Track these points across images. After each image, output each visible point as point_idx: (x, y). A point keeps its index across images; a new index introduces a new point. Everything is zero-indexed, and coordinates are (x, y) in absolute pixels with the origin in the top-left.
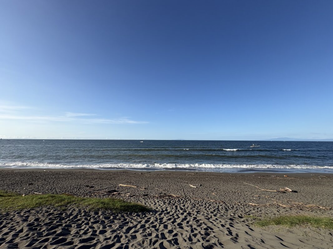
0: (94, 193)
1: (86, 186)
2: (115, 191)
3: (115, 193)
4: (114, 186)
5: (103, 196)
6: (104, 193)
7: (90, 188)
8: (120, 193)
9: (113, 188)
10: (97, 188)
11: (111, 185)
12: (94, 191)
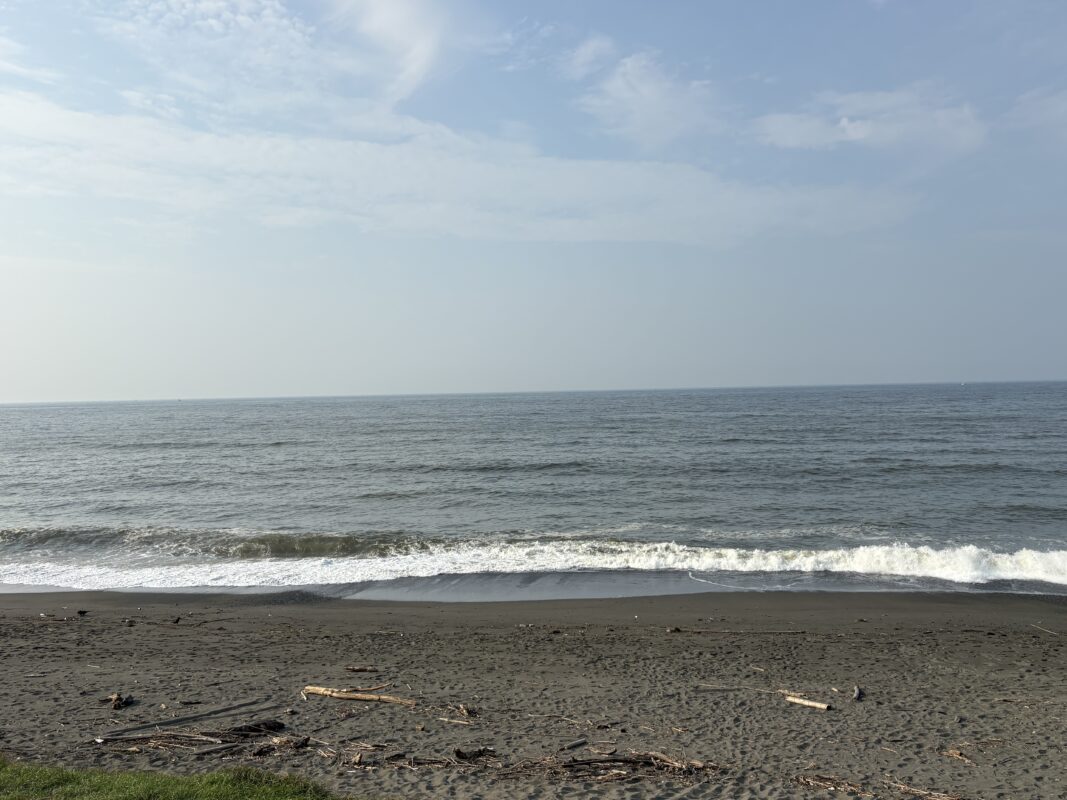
0: (146, 740)
2: (276, 727)
3: (276, 740)
4: (268, 698)
5: (200, 757)
6: (205, 738)
7: (119, 712)
8: (309, 743)
9: (262, 707)
10: (161, 711)
11: (251, 689)
12: (146, 726)
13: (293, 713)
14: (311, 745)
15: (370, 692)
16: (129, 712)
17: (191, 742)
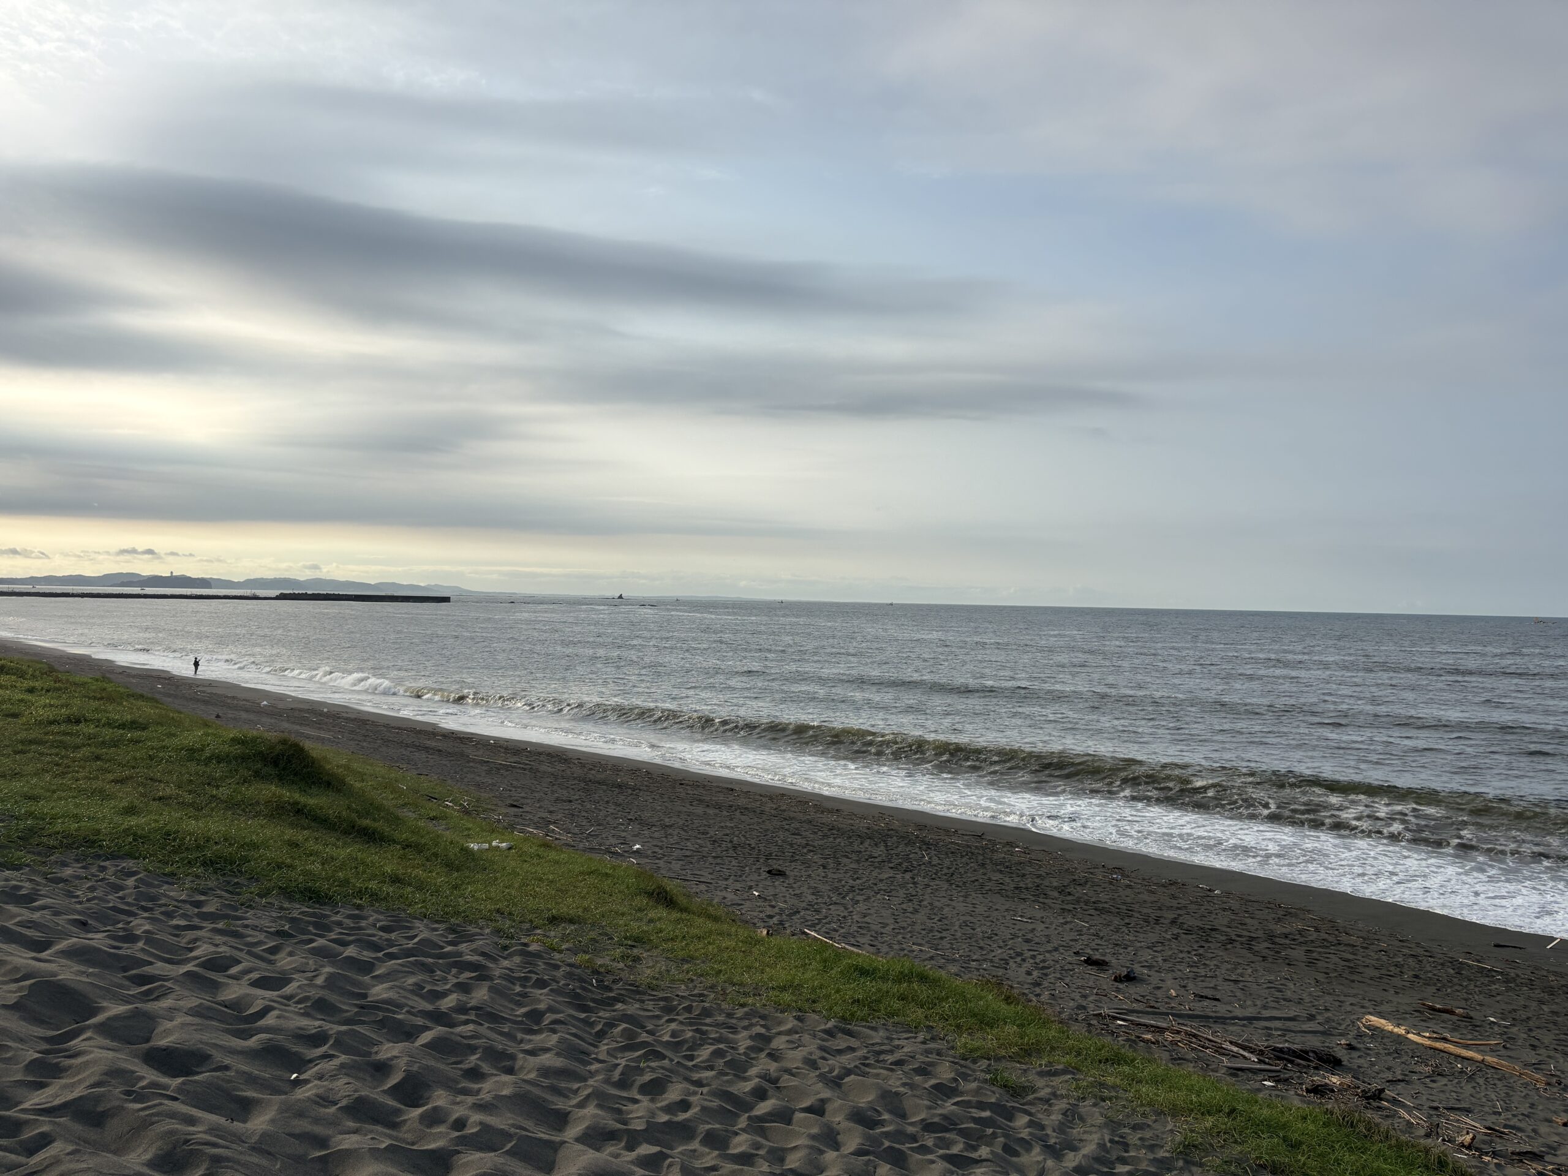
0: (1161, 1030)
1: (1090, 962)
2: (1334, 1063)
3: (1335, 1080)
4: (1311, 1018)
5: (1235, 1072)
6: (1235, 1049)
7: (1121, 986)
8: (1383, 1096)
9: (1306, 1027)
10: (1170, 997)
11: (1285, 1000)
12: (1155, 1013)
13: (1351, 1047)
14: (1387, 1101)
15: (1467, 1047)
16: (1134, 990)
17: (1220, 1050)
